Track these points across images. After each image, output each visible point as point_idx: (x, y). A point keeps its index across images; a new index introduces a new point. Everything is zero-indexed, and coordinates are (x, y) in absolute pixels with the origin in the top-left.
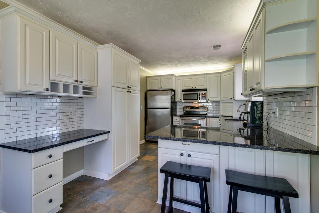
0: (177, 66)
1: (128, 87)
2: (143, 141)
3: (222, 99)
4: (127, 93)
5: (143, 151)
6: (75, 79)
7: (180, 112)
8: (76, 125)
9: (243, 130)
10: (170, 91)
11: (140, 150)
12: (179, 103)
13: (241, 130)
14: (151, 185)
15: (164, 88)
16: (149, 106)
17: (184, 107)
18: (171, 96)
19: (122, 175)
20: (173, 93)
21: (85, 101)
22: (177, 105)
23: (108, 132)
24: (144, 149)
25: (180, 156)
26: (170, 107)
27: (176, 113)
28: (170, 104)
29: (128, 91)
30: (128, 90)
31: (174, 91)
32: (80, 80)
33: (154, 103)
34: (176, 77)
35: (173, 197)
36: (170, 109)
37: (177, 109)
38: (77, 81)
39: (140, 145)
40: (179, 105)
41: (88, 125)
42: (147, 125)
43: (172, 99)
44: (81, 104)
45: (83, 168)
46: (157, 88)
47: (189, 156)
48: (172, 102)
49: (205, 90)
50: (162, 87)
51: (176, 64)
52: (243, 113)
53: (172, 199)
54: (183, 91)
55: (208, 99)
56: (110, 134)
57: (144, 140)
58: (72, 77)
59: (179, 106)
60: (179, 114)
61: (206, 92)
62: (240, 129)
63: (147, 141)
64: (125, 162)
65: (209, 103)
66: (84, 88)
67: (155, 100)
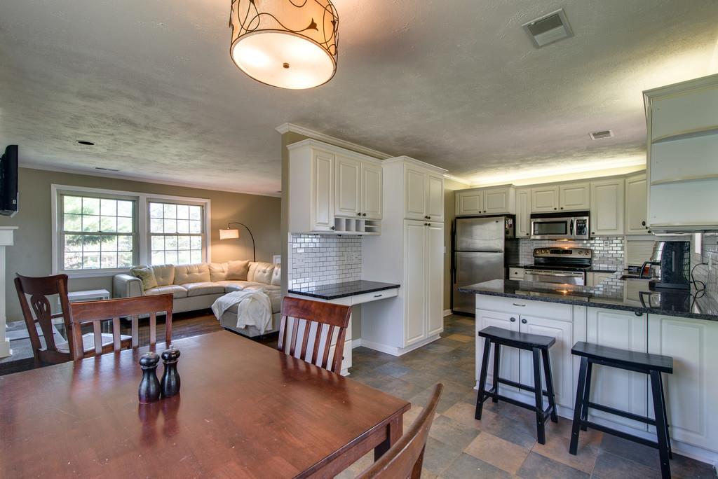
0: (518, 169)
1: (426, 217)
2: (448, 312)
3: (627, 233)
4: (424, 227)
5: (449, 327)
6: (357, 211)
7: (526, 260)
8: (353, 275)
9: (648, 296)
10: (503, 218)
11: (444, 325)
12: (524, 242)
13: (643, 295)
14: (465, 370)
15: (489, 212)
16: (459, 246)
17: (536, 250)
18: (506, 228)
19: (416, 354)
20: (510, 222)
21: (363, 240)
22: (521, 244)
23: (398, 286)
24: (450, 325)
25: (510, 323)
26: (503, 249)
27: (518, 260)
28: (503, 241)
29: (426, 224)
30: (425, 222)
31: (513, 217)
32: (362, 212)
33: (470, 241)
34: (517, 188)
35: (499, 378)
36: (503, 254)
37: (520, 253)
38: (359, 214)
39: (444, 317)
40: (523, 245)
41: (368, 275)
42: (455, 283)
43: (507, 232)
44: (358, 245)
45: (360, 337)
46: (476, 213)
47: (525, 321)
48: (506, 239)
49: (587, 213)
50: (487, 210)
51: (517, 165)
52: (647, 263)
53: (497, 380)
54: (533, 216)
55: (593, 233)
56: (400, 289)
57: (450, 310)
58: (355, 210)
59: (524, 248)
60: (523, 263)
61: (587, 218)
62: (641, 294)
63: (455, 313)
64: (421, 335)
65: (597, 242)
66: (367, 223)
67: (471, 235)
